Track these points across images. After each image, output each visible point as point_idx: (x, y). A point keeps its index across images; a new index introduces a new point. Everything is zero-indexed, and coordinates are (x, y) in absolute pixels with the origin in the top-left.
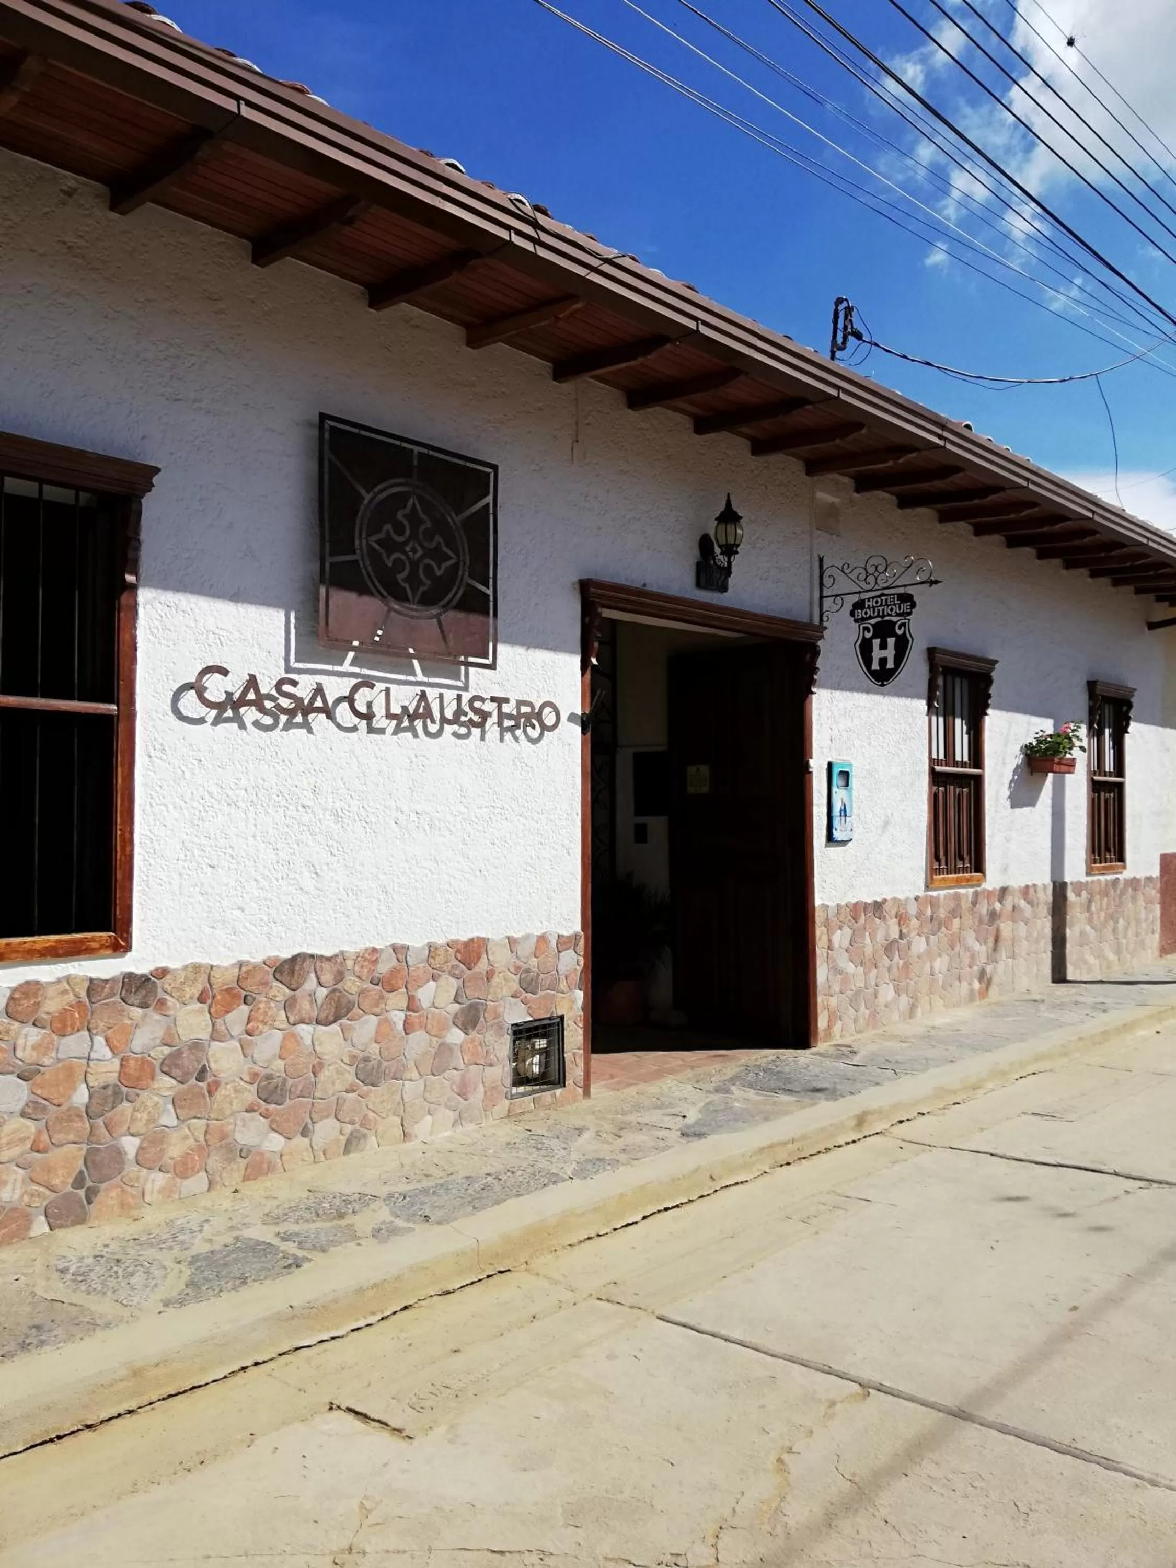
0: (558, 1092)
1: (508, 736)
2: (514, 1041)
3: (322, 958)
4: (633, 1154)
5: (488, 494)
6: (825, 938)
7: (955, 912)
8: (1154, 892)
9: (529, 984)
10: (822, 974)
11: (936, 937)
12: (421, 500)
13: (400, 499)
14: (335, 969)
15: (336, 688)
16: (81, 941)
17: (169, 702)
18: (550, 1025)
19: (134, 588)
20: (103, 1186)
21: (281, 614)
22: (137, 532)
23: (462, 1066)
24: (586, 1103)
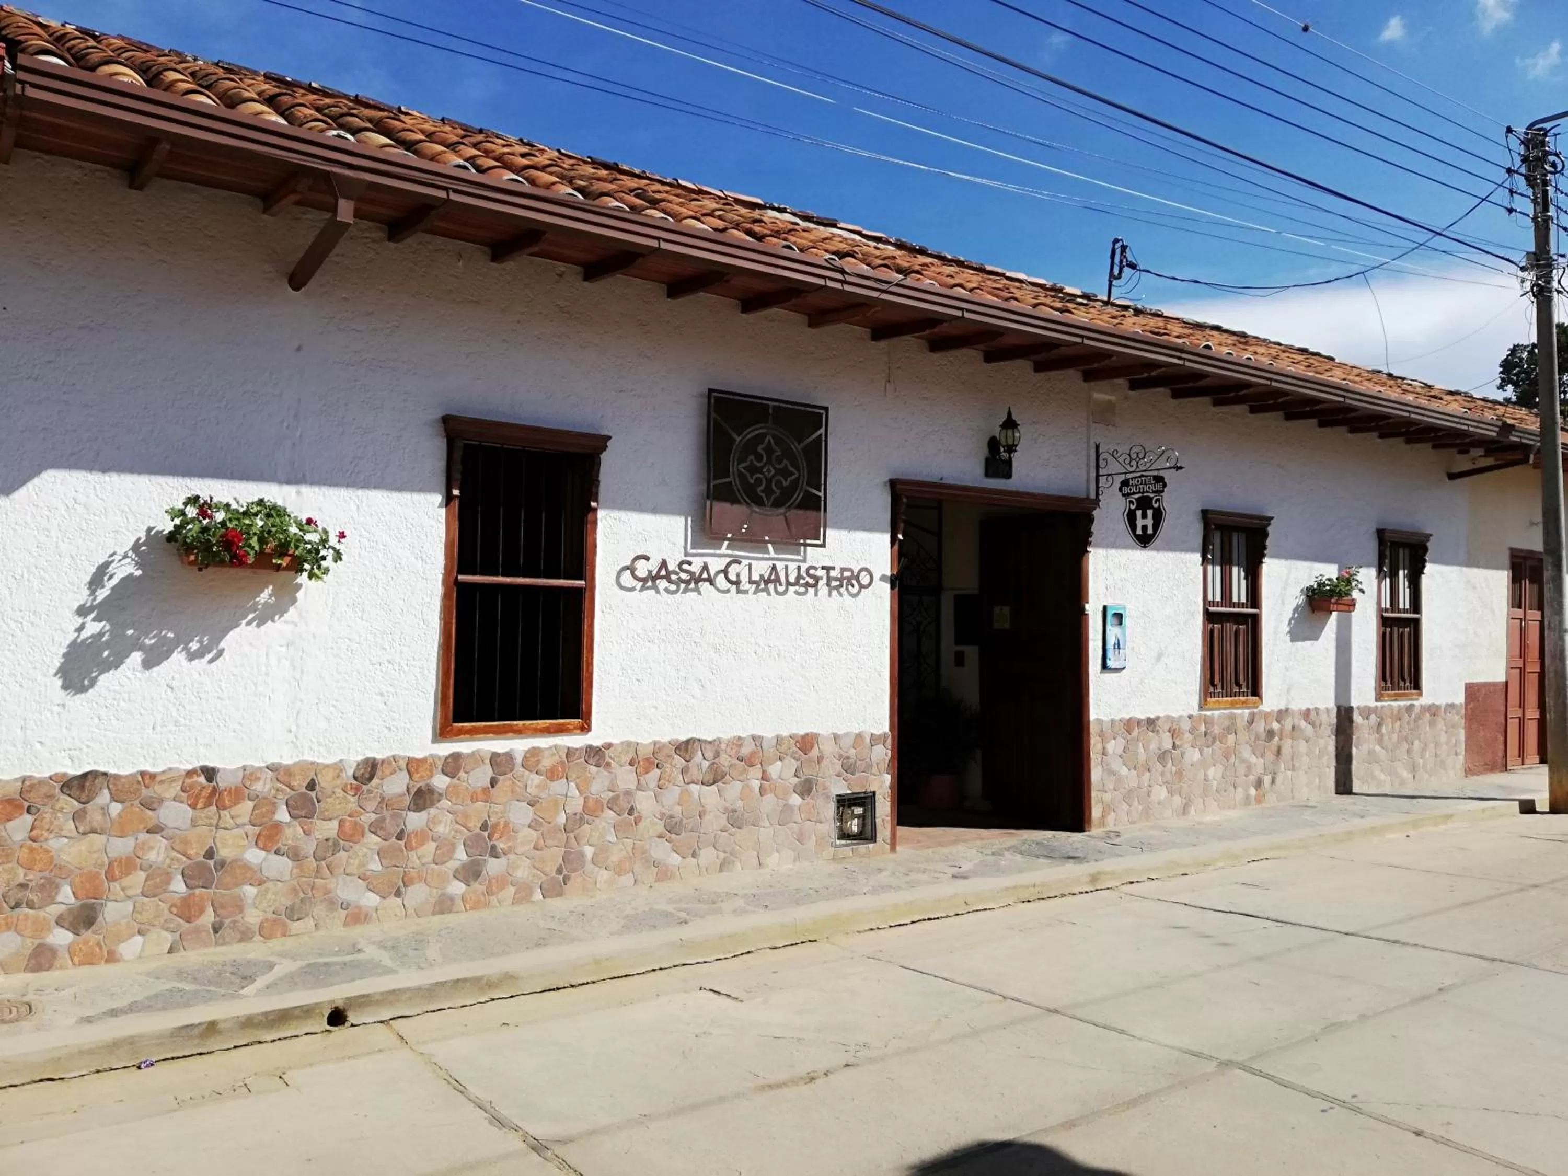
0: (871, 846)
1: (834, 593)
2: (838, 808)
3: (705, 741)
4: (912, 885)
5: (821, 427)
6: (1100, 746)
7: (1231, 729)
8: (1457, 718)
9: (849, 768)
10: (1096, 774)
11: (1210, 749)
12: (774, 437)
13: (760, 438)
14: (714, 749)
15: (716, 564)
16: (563, 724)
17: (615, 578)
18: (865, 798)
19: (595, 510)
20: (573, 875)
21: (683, 519)
22: (598, 476)
23: (800, 821)
24: (892, 856)
